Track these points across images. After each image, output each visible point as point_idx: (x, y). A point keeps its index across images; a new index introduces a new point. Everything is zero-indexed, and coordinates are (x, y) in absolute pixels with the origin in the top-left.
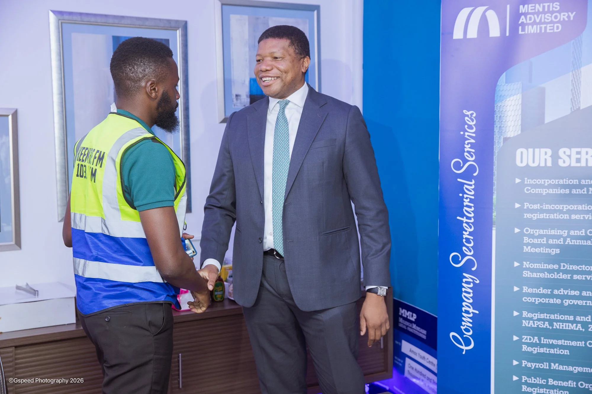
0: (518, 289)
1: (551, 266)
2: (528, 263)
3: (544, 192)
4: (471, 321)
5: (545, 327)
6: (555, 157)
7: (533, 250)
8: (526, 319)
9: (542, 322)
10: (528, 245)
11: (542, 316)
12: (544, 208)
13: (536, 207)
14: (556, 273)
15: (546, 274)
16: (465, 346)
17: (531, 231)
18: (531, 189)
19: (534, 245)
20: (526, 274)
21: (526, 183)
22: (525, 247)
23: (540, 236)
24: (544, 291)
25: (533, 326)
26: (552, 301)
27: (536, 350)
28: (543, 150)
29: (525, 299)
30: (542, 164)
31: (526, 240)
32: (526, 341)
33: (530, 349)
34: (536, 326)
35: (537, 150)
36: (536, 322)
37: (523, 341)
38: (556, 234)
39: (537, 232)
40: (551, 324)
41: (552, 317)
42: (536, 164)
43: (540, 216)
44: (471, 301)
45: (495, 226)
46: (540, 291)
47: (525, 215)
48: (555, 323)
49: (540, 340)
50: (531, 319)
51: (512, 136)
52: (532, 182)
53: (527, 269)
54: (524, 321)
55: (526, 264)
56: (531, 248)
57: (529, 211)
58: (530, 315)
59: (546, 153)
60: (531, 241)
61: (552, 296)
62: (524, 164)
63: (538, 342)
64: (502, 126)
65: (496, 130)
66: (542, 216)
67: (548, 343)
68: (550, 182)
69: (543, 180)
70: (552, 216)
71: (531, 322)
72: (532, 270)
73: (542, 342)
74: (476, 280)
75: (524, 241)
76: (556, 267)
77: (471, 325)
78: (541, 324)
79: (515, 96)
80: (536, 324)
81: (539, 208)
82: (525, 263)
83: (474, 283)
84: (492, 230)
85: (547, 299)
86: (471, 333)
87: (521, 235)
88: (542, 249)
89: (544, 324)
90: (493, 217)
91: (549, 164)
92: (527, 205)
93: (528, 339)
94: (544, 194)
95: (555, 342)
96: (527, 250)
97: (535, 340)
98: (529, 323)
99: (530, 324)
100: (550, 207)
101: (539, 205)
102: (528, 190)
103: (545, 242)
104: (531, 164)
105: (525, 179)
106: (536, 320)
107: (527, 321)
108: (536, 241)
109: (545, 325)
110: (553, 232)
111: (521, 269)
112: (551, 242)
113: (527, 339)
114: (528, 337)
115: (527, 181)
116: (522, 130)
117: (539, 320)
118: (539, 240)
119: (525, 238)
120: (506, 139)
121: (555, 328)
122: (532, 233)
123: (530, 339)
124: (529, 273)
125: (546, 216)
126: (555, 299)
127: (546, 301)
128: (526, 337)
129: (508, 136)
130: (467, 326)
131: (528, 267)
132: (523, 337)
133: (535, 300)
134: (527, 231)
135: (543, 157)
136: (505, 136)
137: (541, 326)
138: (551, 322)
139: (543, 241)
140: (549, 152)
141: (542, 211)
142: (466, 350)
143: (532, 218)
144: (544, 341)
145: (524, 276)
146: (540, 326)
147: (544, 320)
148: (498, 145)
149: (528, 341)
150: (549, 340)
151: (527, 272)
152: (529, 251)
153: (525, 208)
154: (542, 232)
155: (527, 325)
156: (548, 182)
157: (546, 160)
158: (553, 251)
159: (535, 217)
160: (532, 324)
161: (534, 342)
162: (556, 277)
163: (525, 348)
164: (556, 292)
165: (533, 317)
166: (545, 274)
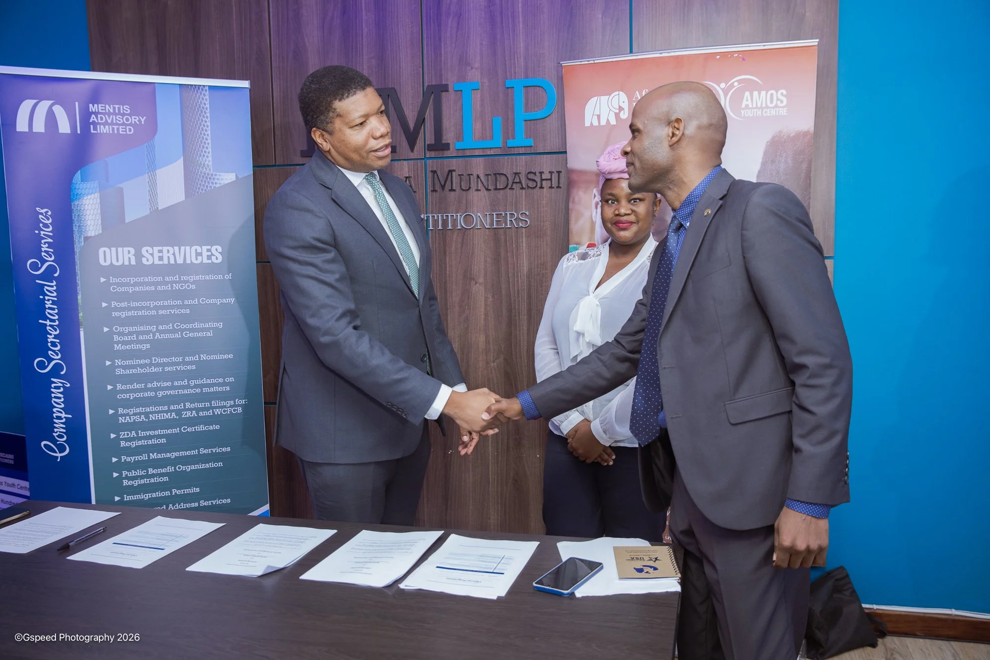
0: (111, 387)
1: (142, 362)
2: (120, 360)
3: (131, 290)
4: (64, 426)
5: (141, 420)
6: (139, 256)
7: (124, 347)
8: (122, 415)
9: (139, 416)
10: (118, 343)
11: (138, 410)
12: (132, 306)
13: (123, 305)
14: (148, 367)
15: (139, 370)
16: (60, 453)
17: (120, 329)
18: (117, 287)
19: (124, 343)
20: (119, 372)
21: (111, 282)
22: (116, 345)
23: (130, 334)
24: (138, 386)
25: (130, 421)
26: (146, 395)
27: (134, 444)
28: (126, 249)
29: (120, 396)
30: (127, 263)
31: (116, 338)
32: (124, 437)
33: (128, 444)
34: (132, 421)
35: (120, 249)
36: (132, 417)
37: (121, 437)
38: (145, 329)
39: (127, 330)
40: (147, 417)
41: (148, 410)
42: (120, 263)
43: (128, 314)
44: (63, 406)
45: (82, 327)
46: (134, 386)
47: (113, 313)
48: (151, 415)
49: (137, 434)
50: (128, 415)
51: (93, 235)
52: (118, 280)
53: (119, 367)
54: (120, 418)
55: (118, 362)
56: (121, 346)
57: (116, 309)
58: (125, 411)
59: (129, 252)
60: (121, 338)
61: (146, 390)
62: (108, 263)
63: (135, 436)
64: (82, 225)
65: (75, 229)
66: (130, 314)
67: (145, 435)
68: (136, 280)
69: (128, 279)
70: (140, 313)
71: (127, 417)
72: (125, 367)
73: (140, 435)
74: (67, 384)
75: (114, 339)
76: (147, 361)
77: (64, 431)
78: (138, 419)
79: (93, 195)
80: (132, 419)
81: (126, 306)
82: (116, 361)
83: (64, 387)
84: (79, 331)
85: (142, 394)
86: (65, 438)
87: (111, 333)
88: (132, 345)
89: (140, 418)
90: (80, 318)
91: (133, 262)
92: (114, 303)
93: (126, 435)
94: (131, 292)
95: (151, 433)
96: (118, 348)
97: (132, 434)
98: (125, 419)
99: (127, 420)
100: (137, 304)
101: (126, 303)
102: (114, 289)
103: (135, 339)
104: (115, 263)
105: (110, 279)
106: (132, 415)
107: (123, 417)
108: (126, 338)
109: (142, 418)
110: (142, 328)
111: (113, 367)
112: (141, 338)
113: (124, 435)
114: (126, 433)
115: (113, 280)
116: (103, 229)
117: (135, 414)
118: (129, 337)
119: (115, 336)
120: (86, 238)
121: (151, 419)
122: (121, 331)
123: (128, 434)
124: (122, 371)
125: (134, 313)
126: (149, 393)
127: (141, 395)
128: (123, 433)
129: (89, 235)
130: (60, 432)
131: (120, 364)
132: (121, 433)
133: (130, 396)
134: (116, 329)
135: (126, 256)
136: (86, 235)
137: (138, 420)
138: (147, 415)
139: (134, 338)
140: (132, 251)
141: (129, 309)
142: (60, 457)
143: (121, 316)
144: (142, 434)
145: (117, 373)
146: (136, 420)
147: (140, 414)
148: (79, 245)
149: (126, 437)
150: (147, 432)
151: (119, 369)
152: (120, 349)
153: (113, 306)
154: (131, 329)
155: (123, 421)
156: (133, 280)
157: (129, 258)
158: (143, 346)
159: (124, 315)
160: (129, 419)
161: (132, 436)
162: (148, 371)
163: (123, 444)
164: (149, 385)
165: (129, 413)
166: (137, 369)
